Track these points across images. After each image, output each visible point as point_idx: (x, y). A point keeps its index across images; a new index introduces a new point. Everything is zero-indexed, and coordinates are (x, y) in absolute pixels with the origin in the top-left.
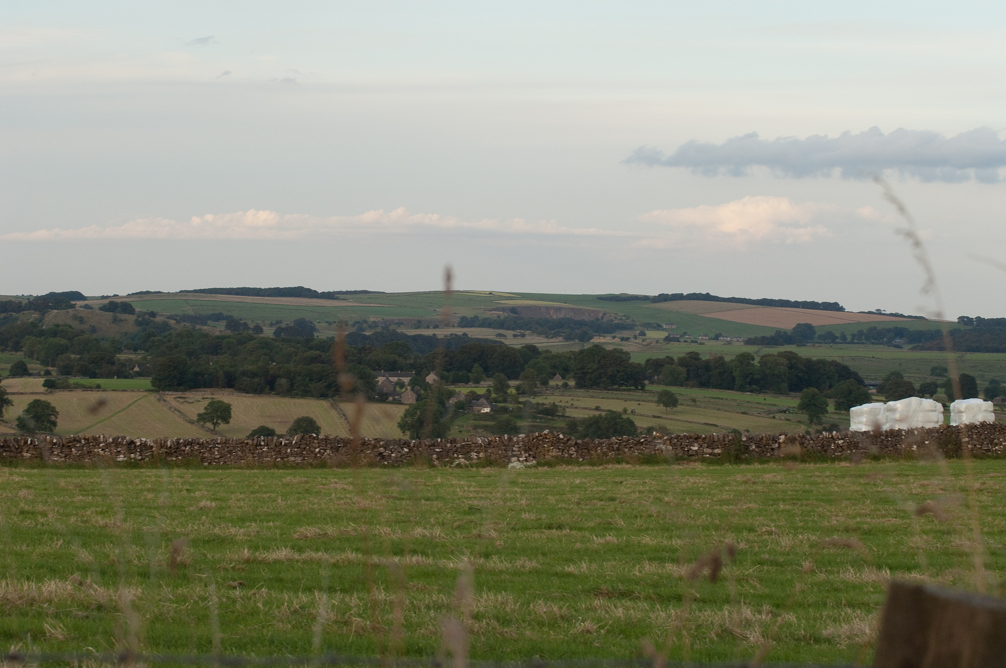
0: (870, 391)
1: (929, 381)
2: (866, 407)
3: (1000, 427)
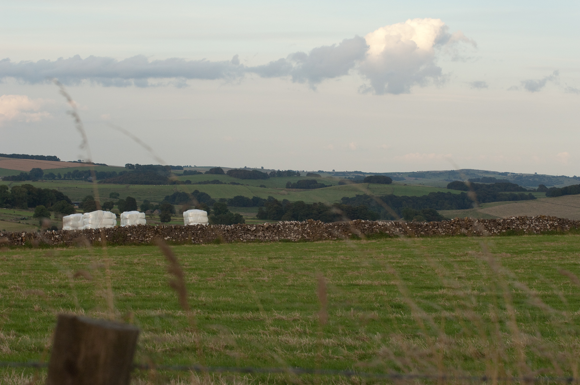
0: (74, 207)
1: (108, 201)
2: (72, 216)
3: (149, 227)
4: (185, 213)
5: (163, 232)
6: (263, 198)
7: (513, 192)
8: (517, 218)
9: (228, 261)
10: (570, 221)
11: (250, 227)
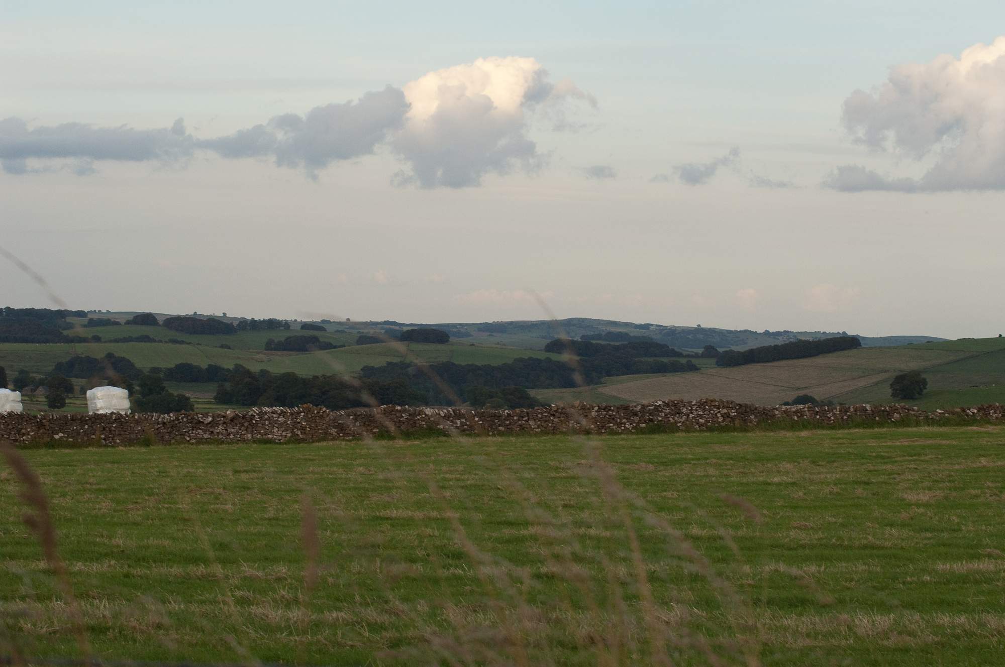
3: (28, 417)
4: (89, 393)
5: (51, 425)
6: (226, 367)
7: (658, 359)
8: (665, 403)
9: (163, 476)
10: (758, 409)
11: (202, 418)
